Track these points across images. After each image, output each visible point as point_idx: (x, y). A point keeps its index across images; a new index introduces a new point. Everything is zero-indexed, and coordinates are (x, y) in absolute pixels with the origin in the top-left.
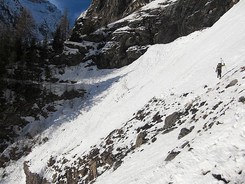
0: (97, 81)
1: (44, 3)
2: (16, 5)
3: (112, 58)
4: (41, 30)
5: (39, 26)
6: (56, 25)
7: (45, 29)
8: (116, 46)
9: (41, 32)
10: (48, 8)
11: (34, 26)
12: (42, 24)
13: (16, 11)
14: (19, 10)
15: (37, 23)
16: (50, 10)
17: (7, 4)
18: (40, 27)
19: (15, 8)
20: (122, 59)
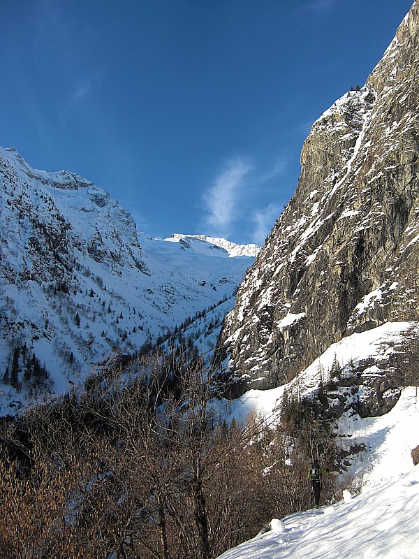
0: (368, 433)
1: (84, 187)
2: (50, 211)
3: (372, 406)
4: (91, 250)
5: (88, 244)
6: (115, 235)
7: (98, 248)
8: (372, 394)
9: (93, 255)
10: (94, 198)
11: (80, 245)
12: (93, 239)
13: (52, 221)
14: (55, 219)
15: (83, 238)
16: (97, 203)
17: (35, 212)
18: (91, 245)
19: (48, 217)
20: (381, 406)
